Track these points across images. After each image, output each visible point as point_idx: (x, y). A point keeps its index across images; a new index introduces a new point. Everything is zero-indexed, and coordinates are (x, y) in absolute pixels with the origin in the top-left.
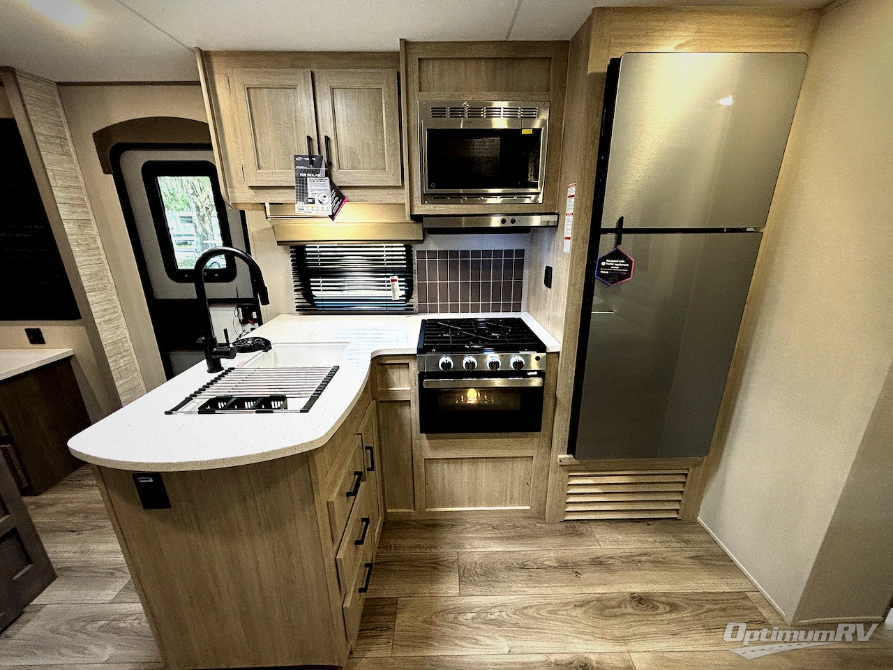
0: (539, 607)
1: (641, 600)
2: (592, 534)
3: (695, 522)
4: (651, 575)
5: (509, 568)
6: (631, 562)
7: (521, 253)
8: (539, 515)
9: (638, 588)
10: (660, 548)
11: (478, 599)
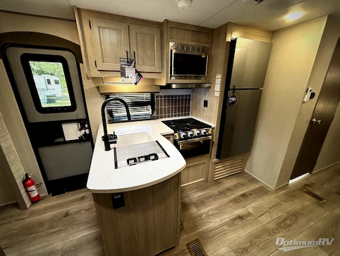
0: (221, 206)
1: (243, 195)
2: (223, 182)
3: (244, 172)
4: (242, 188)
5: (207, 199)
6: (236, 187)
7: (189, 96)
8: (206, 181)
9: (241, 193)
10: (240, 181)
11: (204, 210)
